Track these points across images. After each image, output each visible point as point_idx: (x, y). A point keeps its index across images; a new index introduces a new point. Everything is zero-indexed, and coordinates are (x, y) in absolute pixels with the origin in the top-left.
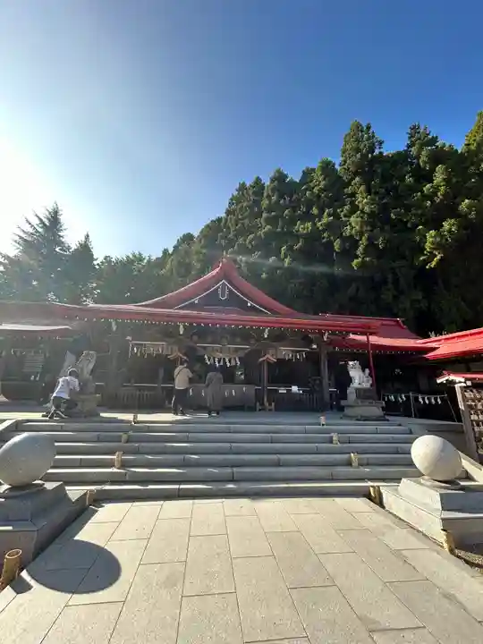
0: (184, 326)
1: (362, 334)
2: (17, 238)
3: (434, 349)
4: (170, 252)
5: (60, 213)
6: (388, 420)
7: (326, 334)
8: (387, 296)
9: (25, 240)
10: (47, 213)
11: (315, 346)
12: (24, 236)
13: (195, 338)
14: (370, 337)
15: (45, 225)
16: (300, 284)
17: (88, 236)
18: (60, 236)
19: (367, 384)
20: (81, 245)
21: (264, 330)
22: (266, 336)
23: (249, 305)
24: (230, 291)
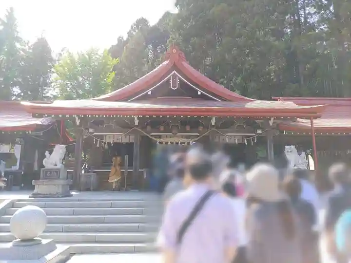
0: (139, 118)
7: (272, 119)
11: (259, 132)
13: (149, 128)
14: (314, 121)
21: (211, 119)
22: (213, 124)
23: (199, 93)
24: (181, 80)
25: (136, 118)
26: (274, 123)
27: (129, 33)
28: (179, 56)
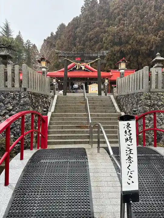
10: (5, 25)
22: (88, 79)
23: (86, 70)
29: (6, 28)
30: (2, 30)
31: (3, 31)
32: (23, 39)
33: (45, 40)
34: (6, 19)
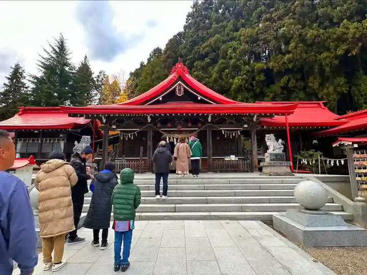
0: (151, 117)
1: (283, 114)
2: (40, 64)
3: (345, 123)
4: (145, 64)
5: (65, 41)
6: (294, 175)
7: (256, 116)
8: (314, 83)
9: (45, 64)
10: (57, 43)
11: (246, 126)
12: (43, 61)
13: (159, 125)
14: (288, 116)
15: (56, 52)
16: (243, 80)
17: (86, 57)
18: (67, 59)
19: (279, 151)
20: (82, 64)
21: (207, 116)
22: (209, 121)
23: (199, 98)
24: (185, 89)
25: (149, 117)
26: (257, 119)
27: (149, 60)
28: (183, 69)
29: (59, 48)
30: (52, 49)
31: (54, 52)
32: (90, 67)
33: (131, 74)
34: (61, 34)
